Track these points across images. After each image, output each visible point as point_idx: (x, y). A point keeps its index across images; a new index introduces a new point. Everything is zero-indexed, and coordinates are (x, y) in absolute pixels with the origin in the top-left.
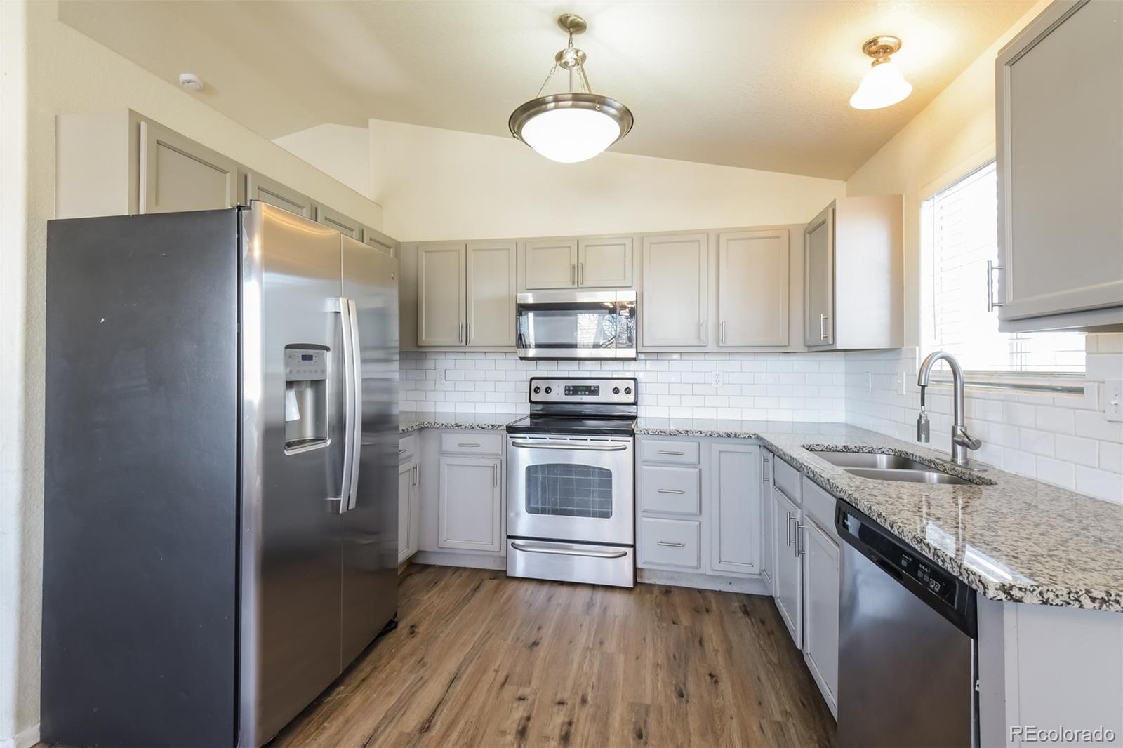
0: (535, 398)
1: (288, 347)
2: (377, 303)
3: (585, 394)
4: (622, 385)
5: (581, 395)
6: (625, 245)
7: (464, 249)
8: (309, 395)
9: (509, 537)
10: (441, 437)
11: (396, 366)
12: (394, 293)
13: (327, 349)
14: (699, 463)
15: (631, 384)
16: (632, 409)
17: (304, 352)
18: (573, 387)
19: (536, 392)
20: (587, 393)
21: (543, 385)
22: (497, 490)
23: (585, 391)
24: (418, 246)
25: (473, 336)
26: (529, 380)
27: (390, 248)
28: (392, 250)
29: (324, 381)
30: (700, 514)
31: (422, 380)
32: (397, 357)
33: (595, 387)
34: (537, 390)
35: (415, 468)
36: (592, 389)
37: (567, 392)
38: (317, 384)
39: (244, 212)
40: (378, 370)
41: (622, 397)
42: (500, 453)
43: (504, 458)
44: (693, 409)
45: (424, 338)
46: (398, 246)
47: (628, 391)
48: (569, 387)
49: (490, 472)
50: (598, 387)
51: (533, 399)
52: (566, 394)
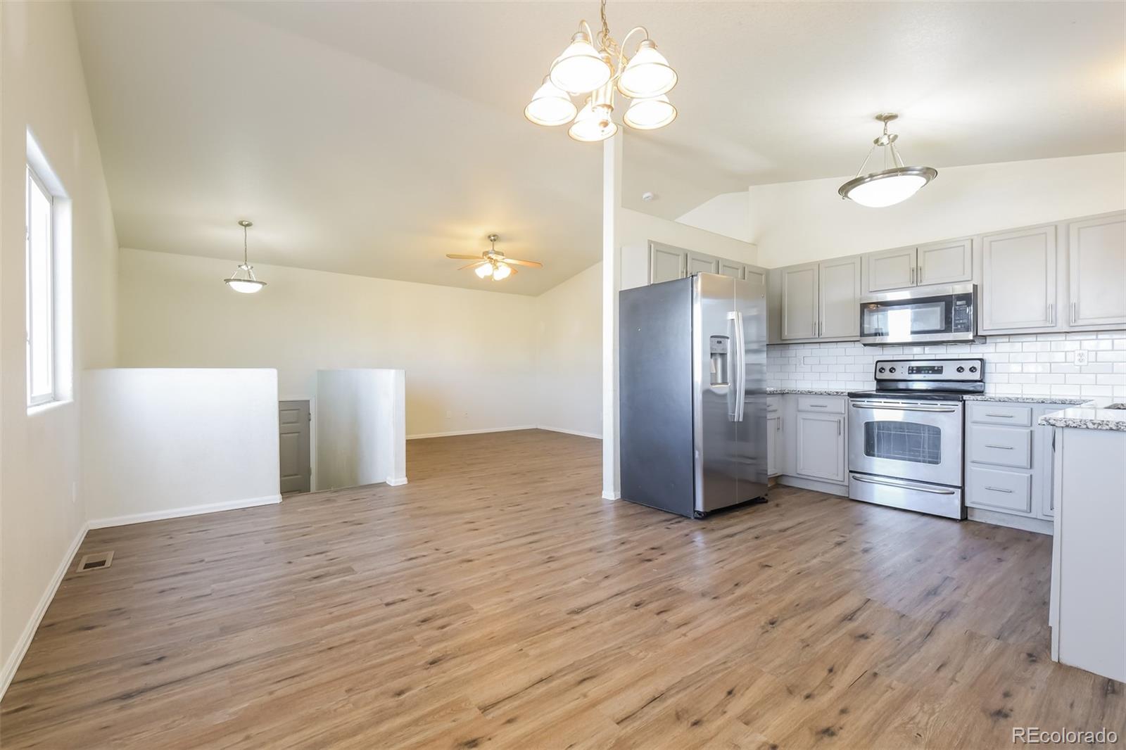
0: (880, 376)
1: (712, 337)
2: (754, 312)
3: (928, 373)
4: (967, 365)
5: (925, 373)
6: (964, 246)
7: (817, 268)
8: (719, 361)
9: (851, 472)
10: (798, 400)
11: (764, 355)
12: (763, 304)
13: (728, 338)
14: (1031, 425)
15: (977, 364)
16: (978, 386)
17: (719, 339)
18: (917, 367)
19: (881, 372)
20: (930, 372)
21: (888, 366)
22: (841, 437)
23: (929, 370)
24: (782, 271)
25: (824, 330)
26: (875, 363)
27: (761, 275)
28: (763, 276)
29: (726, 354)
30: (1031, 467)
31: (785, 365)
32: (765, 349)
33: (938, 367)
34: (882, 370)
35: (779, 418)
36: (936, 368)
37: (910, 372)
38: (723, 355)
39: (695, 278)
40: (754, 358)
41: (967, 375)
42: (843, 412)
43: (846, 415)
44: (1051, 387)
45: (786, 334)
46: (767, 272)
47: (972, 370)
48: (913, 368)
49: (836, 425)
50: (942, 367)
51: (877, 377)
52: (909, 373)
